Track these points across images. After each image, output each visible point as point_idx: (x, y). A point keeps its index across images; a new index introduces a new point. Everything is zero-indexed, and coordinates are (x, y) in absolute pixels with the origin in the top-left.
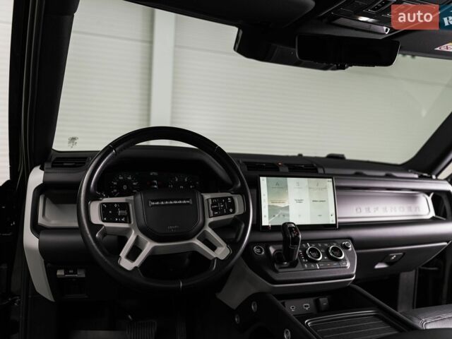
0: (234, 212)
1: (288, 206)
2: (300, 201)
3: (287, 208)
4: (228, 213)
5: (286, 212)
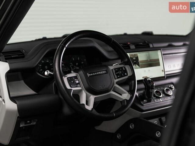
0: (127, 75)
4: (125, 76)
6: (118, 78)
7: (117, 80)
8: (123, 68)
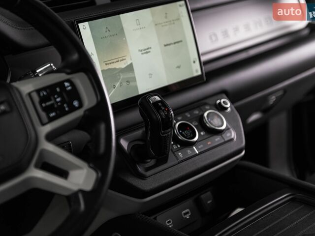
0: (81, 105)
1: (131, 65)
2: (146, 51)
3: (130, 68)
4: (73, 109)
5: (129, 75)
6: (51, 120)
7: (48, 128)
8: (67, 84)
